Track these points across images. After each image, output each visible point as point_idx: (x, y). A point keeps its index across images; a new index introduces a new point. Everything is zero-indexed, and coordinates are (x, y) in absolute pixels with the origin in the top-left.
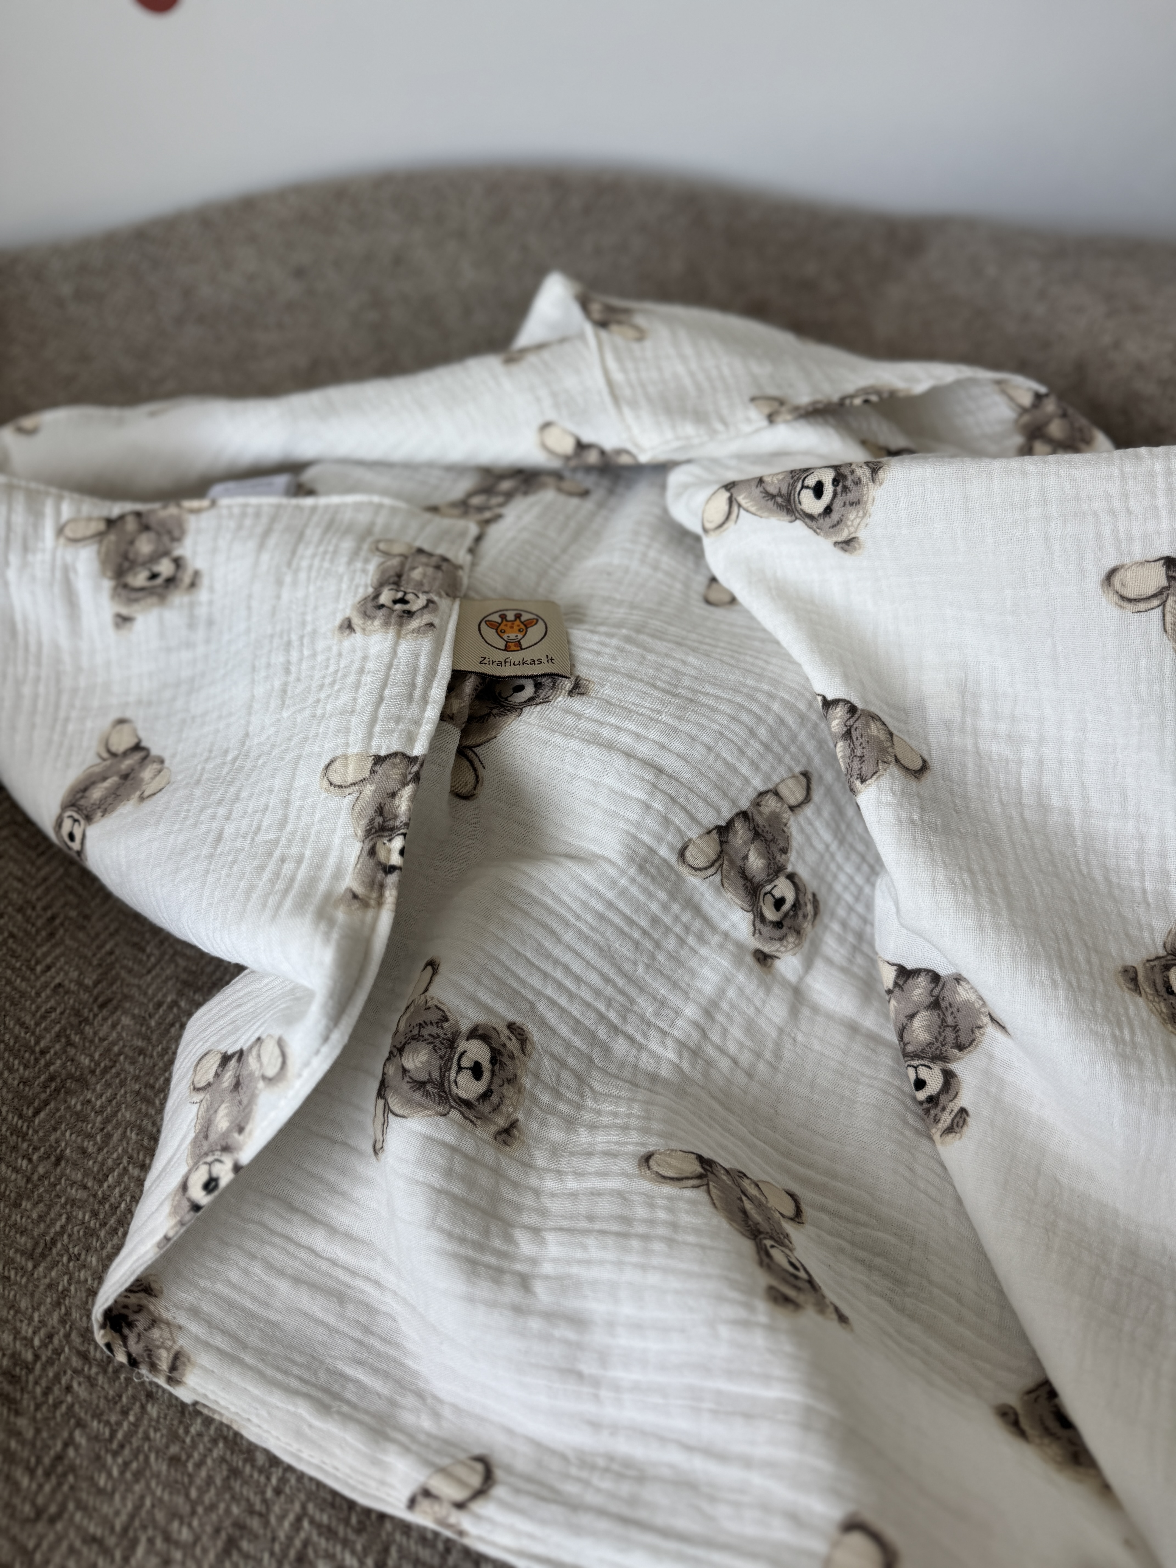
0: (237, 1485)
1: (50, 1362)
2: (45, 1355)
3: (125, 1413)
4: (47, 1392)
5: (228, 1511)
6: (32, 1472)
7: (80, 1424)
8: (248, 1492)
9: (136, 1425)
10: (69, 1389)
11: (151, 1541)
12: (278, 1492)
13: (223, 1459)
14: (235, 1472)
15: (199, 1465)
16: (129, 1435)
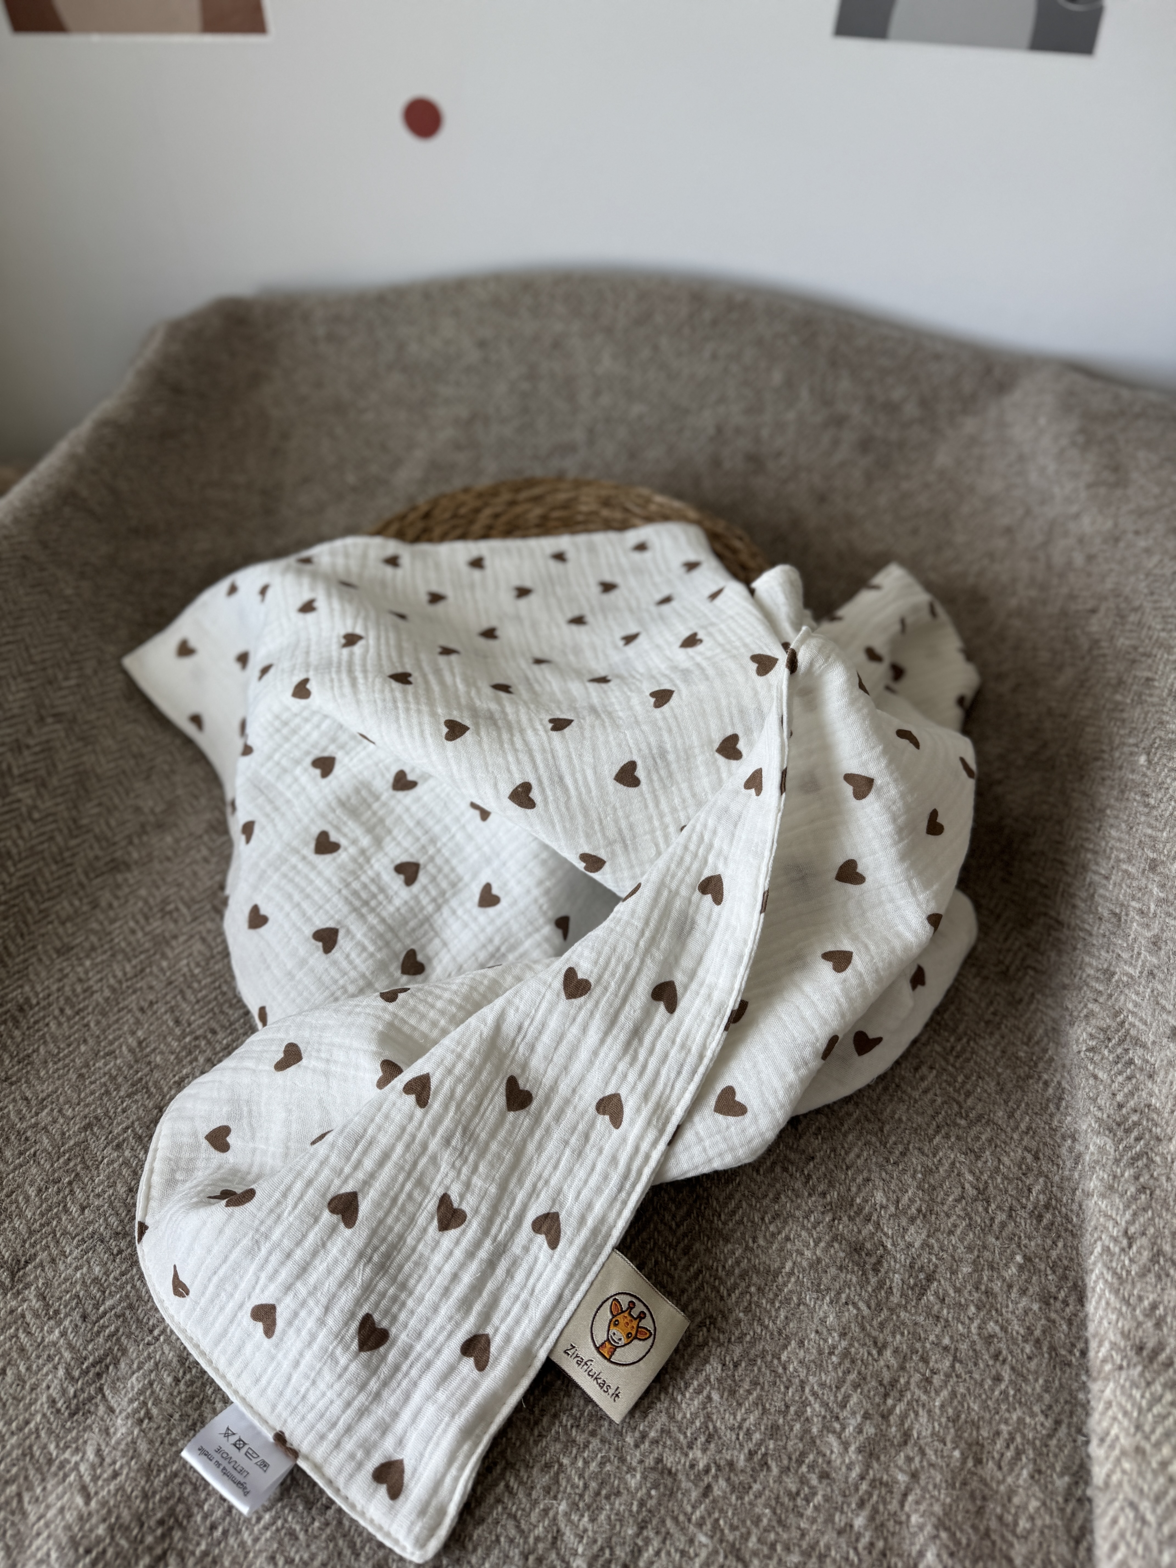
0: (105, 1099)
1: (44, 1008)
2: (43, 1003)
3: (69, 1045)
4: (36, 1022)
5: (95, 1110)
6: (12, 1057)
7: (45, 1043)
8: (109, 1105)
9: (71, 1053)
10: (47, 1025)
11: (52, 1110)
12: (124, 1111)
13: (105, 1084)
14: (107, 1092)
15: (91, 1083)
16: (66, 1056)
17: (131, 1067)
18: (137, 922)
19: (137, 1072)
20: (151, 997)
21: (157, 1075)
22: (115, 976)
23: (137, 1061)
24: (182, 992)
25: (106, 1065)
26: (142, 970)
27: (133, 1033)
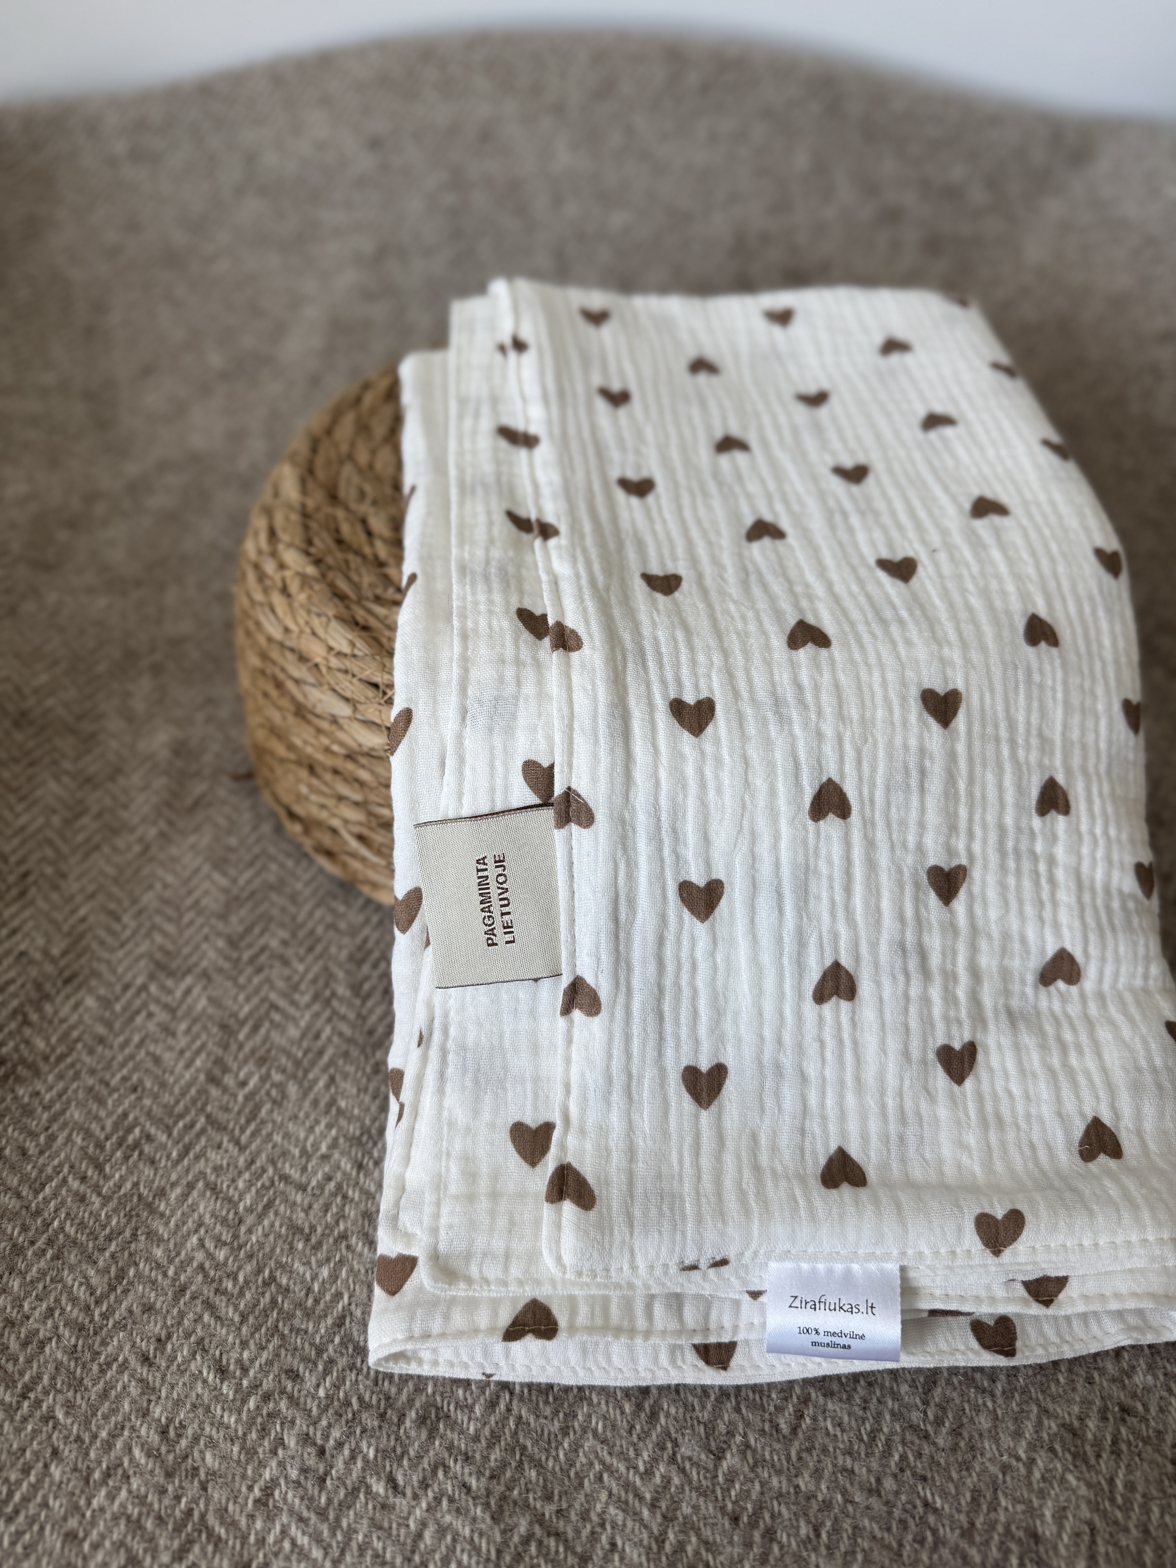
17: (163, 1492)
18: (84, 1179)
19: (178, 1498)
20: (155, 1328)
21: (217, 1494)
22: (74, 1300)
23: (169, 1475)
24: (209, 1305)
25: (111, 1497)
26: (121, 1274)
27: (145, 1413)
